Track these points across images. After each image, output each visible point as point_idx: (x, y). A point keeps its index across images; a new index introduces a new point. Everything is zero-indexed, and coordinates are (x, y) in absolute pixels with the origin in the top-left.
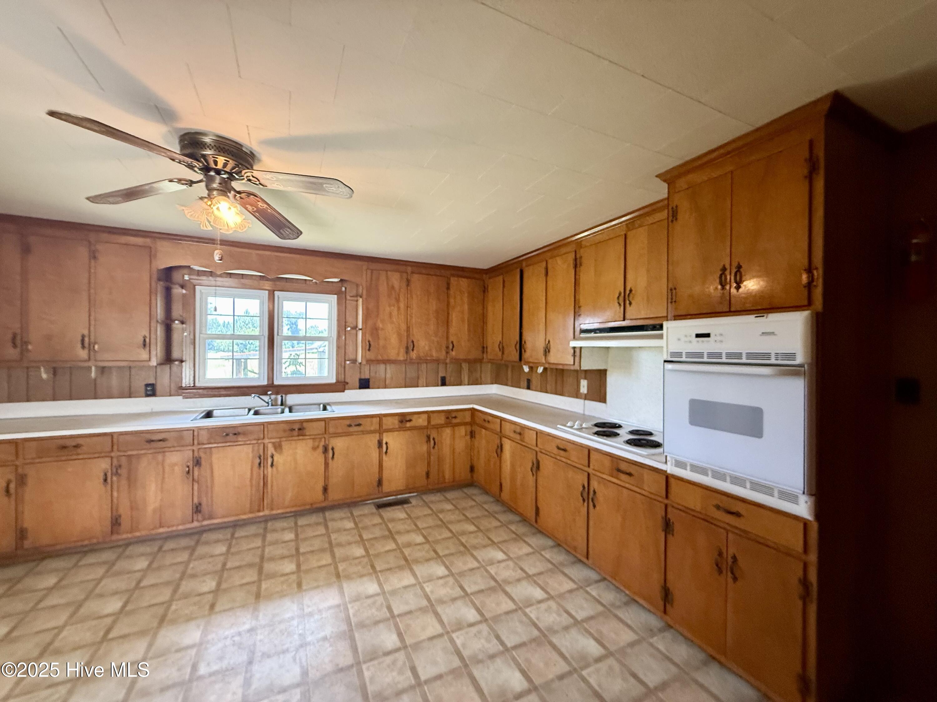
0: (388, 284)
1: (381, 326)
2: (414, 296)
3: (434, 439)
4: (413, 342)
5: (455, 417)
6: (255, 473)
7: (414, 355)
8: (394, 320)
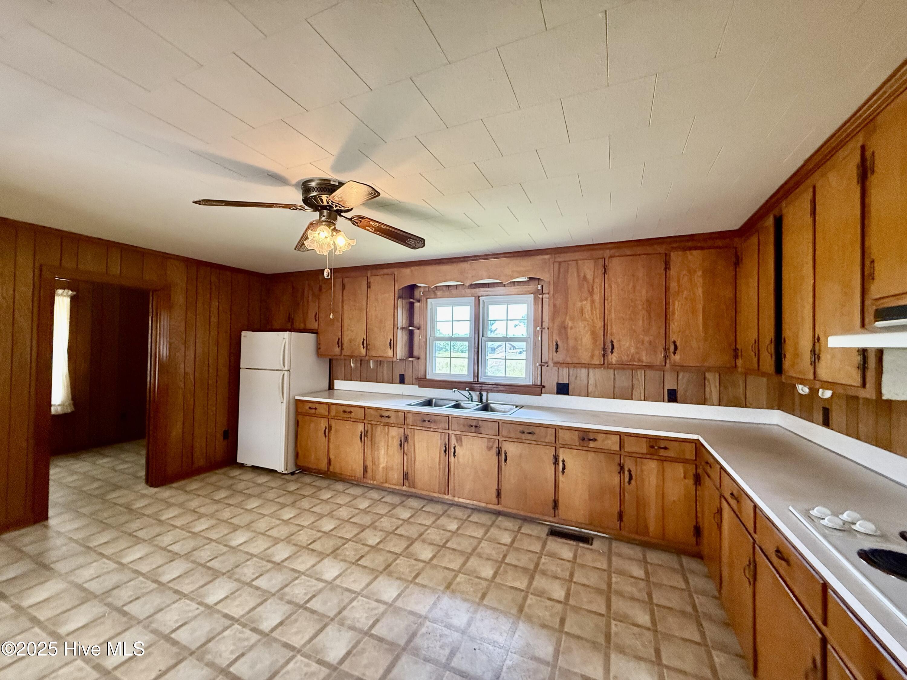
0: (579, 276)
1: (570, 324)
2: (614, 286)
3: (630, 471)
4: (612, 342)
5: (665, 448)
6: (442, 459)
7: (613, 358)
8: (587, 317)
